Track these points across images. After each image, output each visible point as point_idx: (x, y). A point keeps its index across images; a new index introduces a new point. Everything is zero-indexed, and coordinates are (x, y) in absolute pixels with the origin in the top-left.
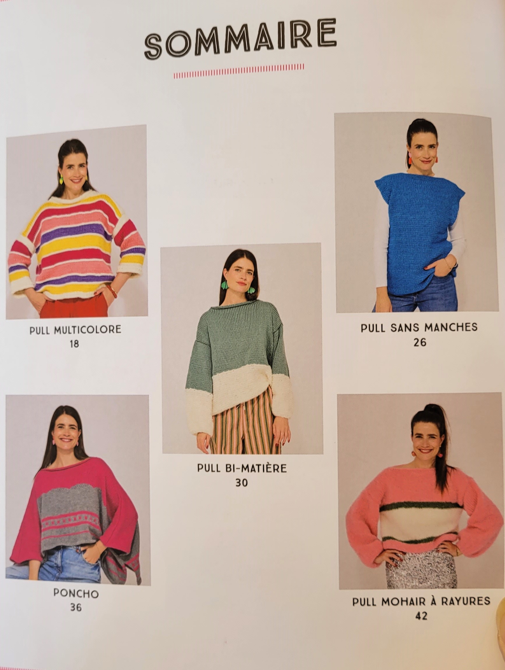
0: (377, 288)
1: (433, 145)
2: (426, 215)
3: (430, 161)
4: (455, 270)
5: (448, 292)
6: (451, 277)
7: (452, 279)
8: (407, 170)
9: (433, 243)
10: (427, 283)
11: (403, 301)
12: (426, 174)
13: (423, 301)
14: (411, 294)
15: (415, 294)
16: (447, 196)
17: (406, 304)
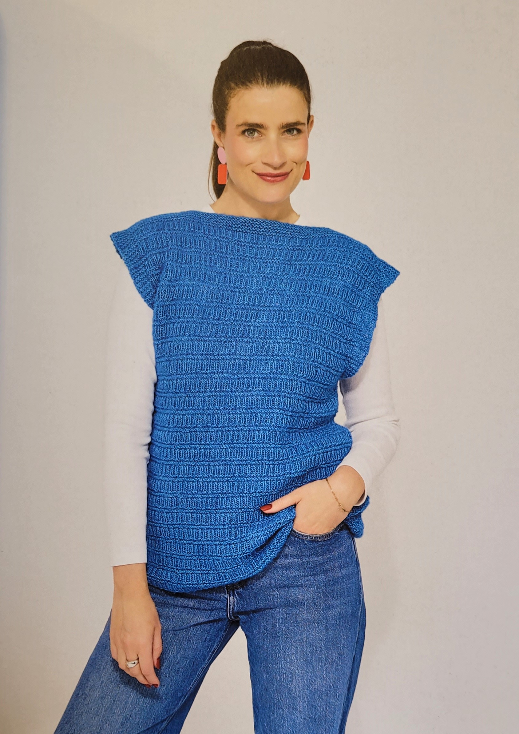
0: (115, 567)
1: (298, 123)
2: (269, 343)
3: (285, 175)
4: (359, 515)
5: (336, 581)
6: (347, 536)
7: (346, 543)
8: (212, 202)
9: (291, 430)
10: (270, 553)
11: (193, 608)
12: (273, 214)
13: (254, 612)
14: (220, 589)
15: (231, 588)
16: (339, 284)
17: (200, 618)
